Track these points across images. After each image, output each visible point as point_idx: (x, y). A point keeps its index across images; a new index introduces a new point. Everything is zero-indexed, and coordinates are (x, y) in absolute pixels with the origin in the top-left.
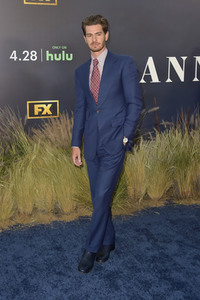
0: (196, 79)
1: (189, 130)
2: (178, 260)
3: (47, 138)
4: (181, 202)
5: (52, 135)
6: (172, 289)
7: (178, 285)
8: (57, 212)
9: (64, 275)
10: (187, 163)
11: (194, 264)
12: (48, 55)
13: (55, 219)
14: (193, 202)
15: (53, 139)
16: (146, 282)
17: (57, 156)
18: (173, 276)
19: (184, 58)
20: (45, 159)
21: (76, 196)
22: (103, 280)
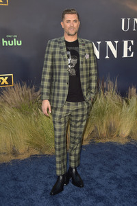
0: (107, 57)
1: (104, 92)
2: (99, 181)
3: (5, 101)
4: (100, 141)
5: (8, 99)
6: (96, 202)
7: (100, 199)
8: (15, 153)
9: (21, 198)
10: (103, 114)
11: (110, 183)
12: (3, 41)
13: (13, 158)
14: (108, 140)
15: (10, 102)
16: (78, 198)
17: (13, 114)
18: (96, 192)
19: (99, 43)
20: (4, 116)
21: (27, 141)
22: (48, 200)
